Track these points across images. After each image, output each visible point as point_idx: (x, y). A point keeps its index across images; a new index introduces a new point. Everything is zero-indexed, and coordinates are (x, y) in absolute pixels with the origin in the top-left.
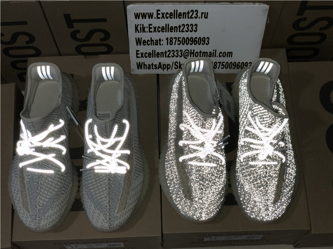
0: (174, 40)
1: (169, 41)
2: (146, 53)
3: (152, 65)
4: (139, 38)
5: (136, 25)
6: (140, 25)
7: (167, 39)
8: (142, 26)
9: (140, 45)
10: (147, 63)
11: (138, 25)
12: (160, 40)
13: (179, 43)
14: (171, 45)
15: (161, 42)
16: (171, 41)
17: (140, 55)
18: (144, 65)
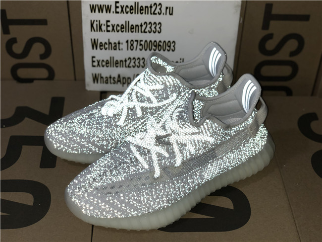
0: (135, 44)
1: (130, 45)
2: (103, 61)
3: (110, 77)
4: (95, 40)
5: (91, 21)
6: (97, 21)
7: (127, 42)
8: (98, 23)
9: (96, 49)
10: (104, 75)
11: (94, 21)
12: (119, 43)
13: (141, 47)
14: (132, 50)
15: (121, 45)
16: (132, 45)
17: (96, 64)
18: (102, 77)
